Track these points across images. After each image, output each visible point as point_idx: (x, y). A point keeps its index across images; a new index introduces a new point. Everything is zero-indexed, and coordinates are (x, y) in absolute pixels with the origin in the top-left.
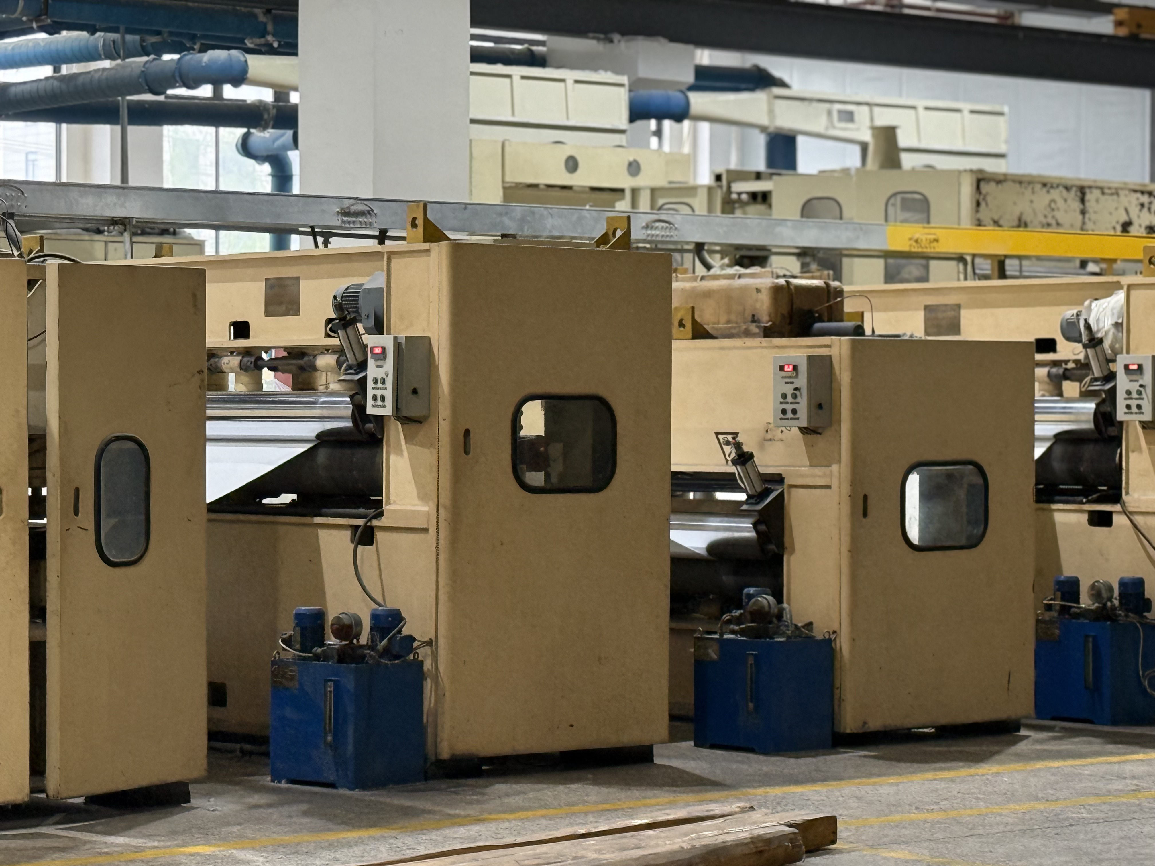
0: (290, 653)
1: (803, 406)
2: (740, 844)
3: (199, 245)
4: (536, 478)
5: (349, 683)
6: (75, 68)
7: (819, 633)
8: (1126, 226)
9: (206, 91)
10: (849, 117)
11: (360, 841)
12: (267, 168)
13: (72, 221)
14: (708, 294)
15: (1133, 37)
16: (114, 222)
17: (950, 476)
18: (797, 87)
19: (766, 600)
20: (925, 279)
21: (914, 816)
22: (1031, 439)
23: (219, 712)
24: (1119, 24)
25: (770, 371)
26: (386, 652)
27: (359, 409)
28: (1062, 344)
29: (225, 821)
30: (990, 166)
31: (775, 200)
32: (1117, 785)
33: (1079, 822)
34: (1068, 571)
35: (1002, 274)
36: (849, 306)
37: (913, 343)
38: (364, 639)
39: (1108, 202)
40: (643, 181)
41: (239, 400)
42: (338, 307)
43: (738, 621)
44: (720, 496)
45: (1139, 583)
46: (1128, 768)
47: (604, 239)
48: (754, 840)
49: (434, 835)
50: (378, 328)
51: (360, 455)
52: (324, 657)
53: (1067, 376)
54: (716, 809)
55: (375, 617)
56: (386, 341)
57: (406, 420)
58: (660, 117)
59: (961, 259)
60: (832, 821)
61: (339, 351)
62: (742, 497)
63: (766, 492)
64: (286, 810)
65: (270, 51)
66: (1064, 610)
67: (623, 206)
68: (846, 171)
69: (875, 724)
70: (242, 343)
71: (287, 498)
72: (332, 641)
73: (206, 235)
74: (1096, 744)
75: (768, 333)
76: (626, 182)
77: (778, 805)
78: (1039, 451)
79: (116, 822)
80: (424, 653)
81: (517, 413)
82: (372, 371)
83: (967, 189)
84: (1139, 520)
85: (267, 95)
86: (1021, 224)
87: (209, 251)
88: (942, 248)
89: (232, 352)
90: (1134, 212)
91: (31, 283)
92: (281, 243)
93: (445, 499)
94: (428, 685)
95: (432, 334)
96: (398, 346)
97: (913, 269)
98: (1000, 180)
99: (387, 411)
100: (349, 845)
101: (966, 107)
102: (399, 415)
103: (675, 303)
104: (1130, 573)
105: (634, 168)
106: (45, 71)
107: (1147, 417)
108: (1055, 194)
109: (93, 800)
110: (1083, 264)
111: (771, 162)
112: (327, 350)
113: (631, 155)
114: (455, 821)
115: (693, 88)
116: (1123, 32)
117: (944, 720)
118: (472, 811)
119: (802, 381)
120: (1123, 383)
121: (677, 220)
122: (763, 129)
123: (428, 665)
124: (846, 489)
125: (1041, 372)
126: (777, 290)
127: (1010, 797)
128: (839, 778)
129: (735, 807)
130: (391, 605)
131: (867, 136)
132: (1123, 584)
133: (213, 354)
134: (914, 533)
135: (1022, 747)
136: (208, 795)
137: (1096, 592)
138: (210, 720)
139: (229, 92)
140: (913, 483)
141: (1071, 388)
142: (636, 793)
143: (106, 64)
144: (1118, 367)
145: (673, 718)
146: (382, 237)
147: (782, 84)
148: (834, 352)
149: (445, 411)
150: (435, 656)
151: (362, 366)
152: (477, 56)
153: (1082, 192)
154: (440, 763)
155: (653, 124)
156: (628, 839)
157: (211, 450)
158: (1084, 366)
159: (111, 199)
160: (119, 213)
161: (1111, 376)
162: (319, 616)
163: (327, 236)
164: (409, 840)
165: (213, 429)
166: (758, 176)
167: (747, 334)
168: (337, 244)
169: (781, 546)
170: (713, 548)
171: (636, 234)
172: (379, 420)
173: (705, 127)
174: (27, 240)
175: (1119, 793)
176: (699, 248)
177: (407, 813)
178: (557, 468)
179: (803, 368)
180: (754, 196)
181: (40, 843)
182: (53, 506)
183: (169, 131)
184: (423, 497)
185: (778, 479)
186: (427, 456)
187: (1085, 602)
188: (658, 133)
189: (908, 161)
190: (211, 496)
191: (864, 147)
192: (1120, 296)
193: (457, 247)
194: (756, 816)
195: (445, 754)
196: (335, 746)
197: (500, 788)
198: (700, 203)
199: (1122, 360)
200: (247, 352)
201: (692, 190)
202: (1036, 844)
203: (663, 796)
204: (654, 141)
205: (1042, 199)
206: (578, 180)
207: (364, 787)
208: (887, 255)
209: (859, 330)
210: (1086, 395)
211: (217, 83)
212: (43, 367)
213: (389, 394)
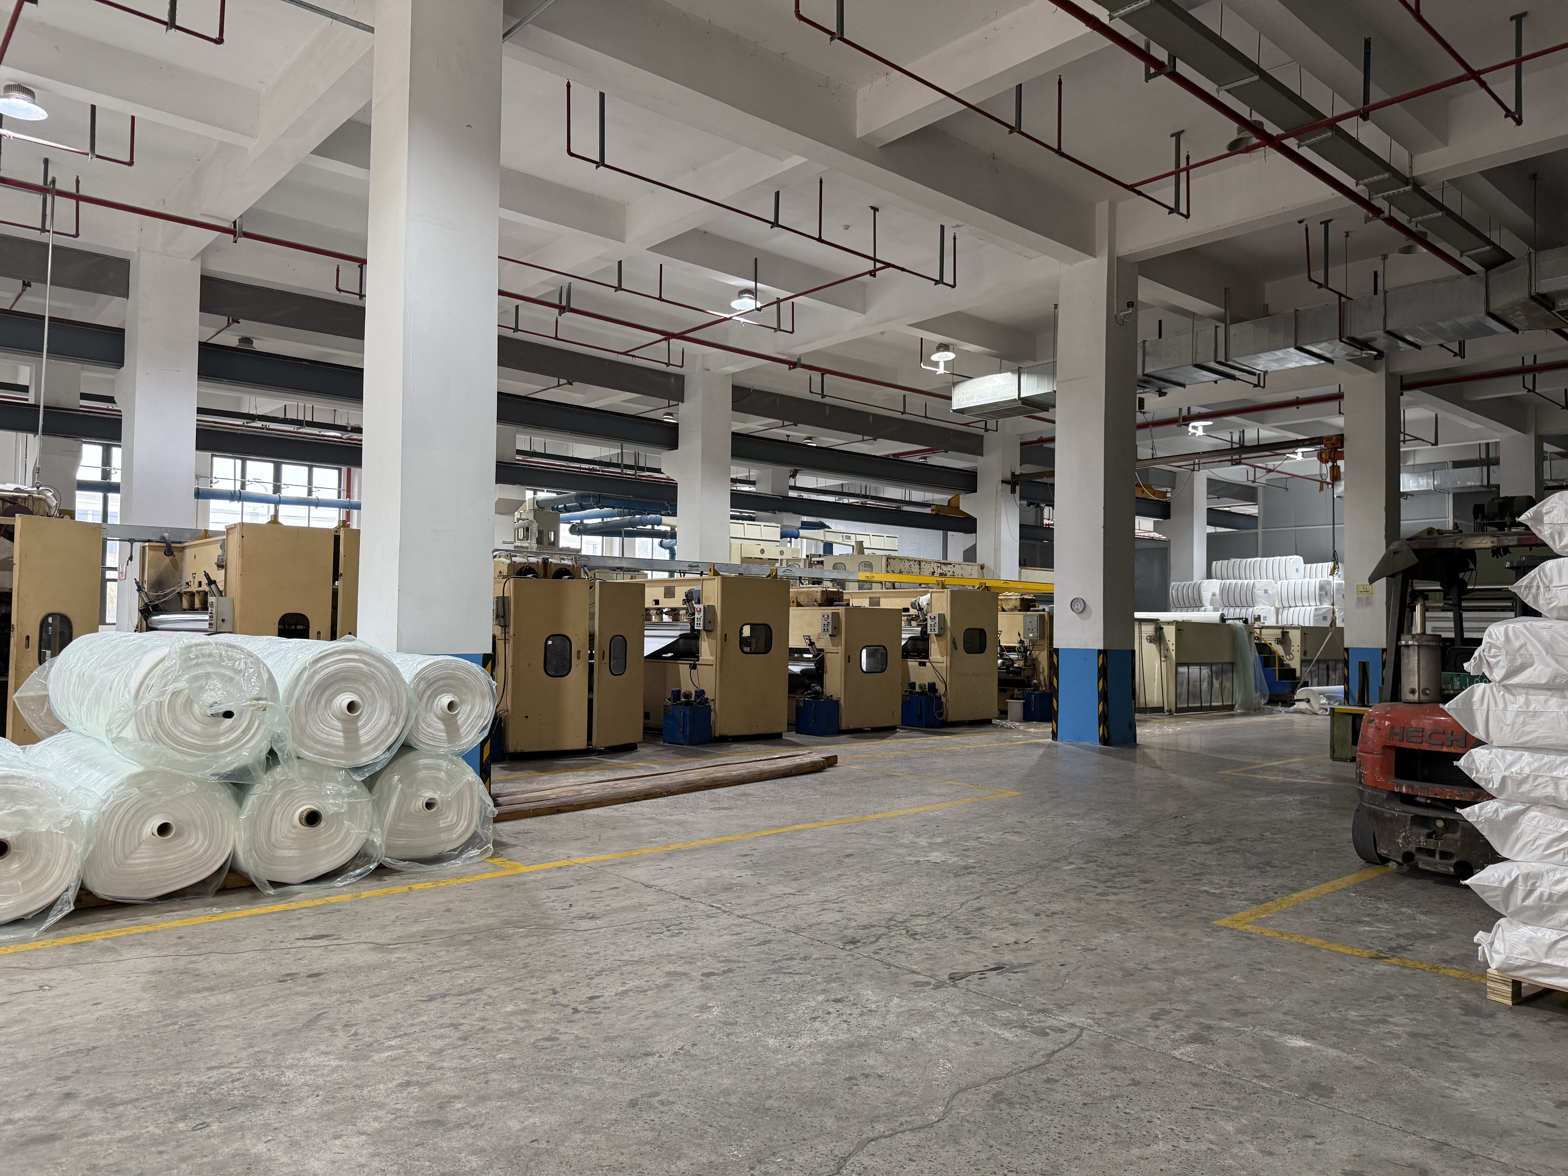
0: (669, 703)
1: (830, 628)
2: (807, 763)
3: (646, 575)
4: (747, 649)
5: (688, 712)
6: (609, 519)
7: (834, 699)
8: (933, 573)
9: (649, 527)
10: (849, 538)
11: (690, 762)
12: (668, 551)
13: (605, 568)
14: (802, 593)
15: (937, 514)
16: (618, 568)
17: (875, 650)
18: (833, 528)
19: (818, 688)
20: (871, 589)
21: (862, 755)
22: (901, 639)
23: (647, 721)
24: (933, 510)
25: (820, 616)
26: (700, 703)
27: (692, 627)
28: (911, 609)
29: (648, 755)
30: (893, 554)
31: (825, 563)
32: (925, 747)
33: (913, 758)
34: (912, 680)
35: (894, 588)
36: (845, 597)
37: (865, 609)
38: (693, 699)
39: (928, 565)
40: (784, 557)
41: (655, 624)
42: (686, 596)
43: (809, 694)
44: (805, 656)
45: (934, 684)
46: (929, 742)
47: (769, 576)
48: (811, 762)
49: (713, 760)
50: (699, 602)
51: (693, 642)
52: (680, 704)
53: (912, 619)
54: (801, 753)
55: (696, 692)
56: (701, 606)
57: (707, 631)
58: (791, 537)
59: (881, 583)
60: (836, 756)
61: (687, 609)
62: (811, 656)
63: (819, 654)
64: (668, 752)
65: (669, 515)
66: (911, 692)
67: (778, 565)
68: (848, 555)
69: (851, 727)
70: (657, 606)
71: (670, 655)
72: (683, 699)
73: (649, 573)
74: (920, 734)
75: (820, 605)
76: (779, 557)
77: (820, 752)
78: (903, 643)
79: (613, 755)
80: (711, 703)
81: (742, 629)
82: (697, 616)
83: (884, 561)
84: (934, 664)
85: (668, 529)
86: (901, 572)
87: (649, 577)
88: (875, 579)
89: (654, 609)
90: (936, 569)
91: (591, 587)
92: (672, 575)
93: (719, 655)
94: (712, 713)
95: (715, 604)
96: (704, 608)
97: (867, 585)
98: (894, 558)
99: (701, 628)
100: (686, 763)
101: (885, 535)
102: (704, 629)
103: (791, 596)
104: (931, 681)
105: (782, 553)
106: (600, 520)
107: (937, 632)
108: (911, 563)
109: (606, 748)
110: (920, 585)
111: (824, 552)
112: (683, 609)
113: (781, 549)
114: (720, 756)
115: (800, 528)
116: (934, 513)
117: (873, 726)
118: (725, 753)
119: (830, 620)
120: (929, 622)
121: (793, 569)
122: (822, 541)
123: (712, 707)
124: (843, 654)
125: (904, 618)
126: (823, 592)
127: (892, 750)
128: (839, 744)
129: (806, 752)
130: (701, 688)
131: (854, 544)
132: (929, 684)
133: (647, 610)
134: (864, 668)
135: (897, 734)
136: (643, 747)
137: (921, 687)
138: (644, 724)
139: (656, 527)
140: (864, 652)
141: (914, 623)
142: (776, 747)
143: (618, 518)
144: (928, 617)
145: (788, 724)
146: (702, 574)
147: (829, 528)
148: (840, 611)
149: (719, 628)
150: (715, 704)
151: (694, 614)
152: (733, 517)
153: (920, 562)
154: (715, 737)
155: (789, 539)
156: (772, 762)
157: (646, 639)
158: (917, 616)
159: (617, 561)
160: (619, 565)
161: (926, 620)
162: (679, 691)
163: (684, 573)
164: (705, 761)
165: (646, 633)
166: (820, 556)
167: (814, 605)
168: (688, 576)
169: (823, 672)
170: (802, 671)
171: (780, 573)
172: (699, 631)
173: (805, 540)
174: (591, 574)
175: (926, 749)
176: (800, 578)
177: (705, 753)
178: (754, 646)
179: (830, 616)
180: (818, 562)
181: (590, 762)
182: (596, 657)
183: (638, 540)
184: (711, 655)
185: (822, 650)
186: (713, 642)
187: (917, 689)
188: (790, 542)
189: (866, 552)
190: (646, 653)
191: (853, 547)
192: (929, 595)
193: (724, 578)
194: (813, 755)
195: (717, 735)
196: (683, 732)
197: (734, 745)
198: (802, 564)
199: (929, 615)
200: (659, 609)
201: (799, 560)
202: (899, 764)
203: (785, 749)
204: (789, 544)
205: (907, 564)
206: (764, 556)
207: (692, 745)
208: (859, 581)
209: (848, 605)
210: (918, 625)
211: (653, 525)
212: (594, 613)
213: (702, 623)
